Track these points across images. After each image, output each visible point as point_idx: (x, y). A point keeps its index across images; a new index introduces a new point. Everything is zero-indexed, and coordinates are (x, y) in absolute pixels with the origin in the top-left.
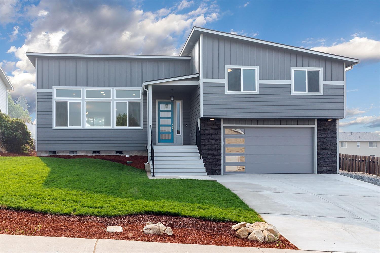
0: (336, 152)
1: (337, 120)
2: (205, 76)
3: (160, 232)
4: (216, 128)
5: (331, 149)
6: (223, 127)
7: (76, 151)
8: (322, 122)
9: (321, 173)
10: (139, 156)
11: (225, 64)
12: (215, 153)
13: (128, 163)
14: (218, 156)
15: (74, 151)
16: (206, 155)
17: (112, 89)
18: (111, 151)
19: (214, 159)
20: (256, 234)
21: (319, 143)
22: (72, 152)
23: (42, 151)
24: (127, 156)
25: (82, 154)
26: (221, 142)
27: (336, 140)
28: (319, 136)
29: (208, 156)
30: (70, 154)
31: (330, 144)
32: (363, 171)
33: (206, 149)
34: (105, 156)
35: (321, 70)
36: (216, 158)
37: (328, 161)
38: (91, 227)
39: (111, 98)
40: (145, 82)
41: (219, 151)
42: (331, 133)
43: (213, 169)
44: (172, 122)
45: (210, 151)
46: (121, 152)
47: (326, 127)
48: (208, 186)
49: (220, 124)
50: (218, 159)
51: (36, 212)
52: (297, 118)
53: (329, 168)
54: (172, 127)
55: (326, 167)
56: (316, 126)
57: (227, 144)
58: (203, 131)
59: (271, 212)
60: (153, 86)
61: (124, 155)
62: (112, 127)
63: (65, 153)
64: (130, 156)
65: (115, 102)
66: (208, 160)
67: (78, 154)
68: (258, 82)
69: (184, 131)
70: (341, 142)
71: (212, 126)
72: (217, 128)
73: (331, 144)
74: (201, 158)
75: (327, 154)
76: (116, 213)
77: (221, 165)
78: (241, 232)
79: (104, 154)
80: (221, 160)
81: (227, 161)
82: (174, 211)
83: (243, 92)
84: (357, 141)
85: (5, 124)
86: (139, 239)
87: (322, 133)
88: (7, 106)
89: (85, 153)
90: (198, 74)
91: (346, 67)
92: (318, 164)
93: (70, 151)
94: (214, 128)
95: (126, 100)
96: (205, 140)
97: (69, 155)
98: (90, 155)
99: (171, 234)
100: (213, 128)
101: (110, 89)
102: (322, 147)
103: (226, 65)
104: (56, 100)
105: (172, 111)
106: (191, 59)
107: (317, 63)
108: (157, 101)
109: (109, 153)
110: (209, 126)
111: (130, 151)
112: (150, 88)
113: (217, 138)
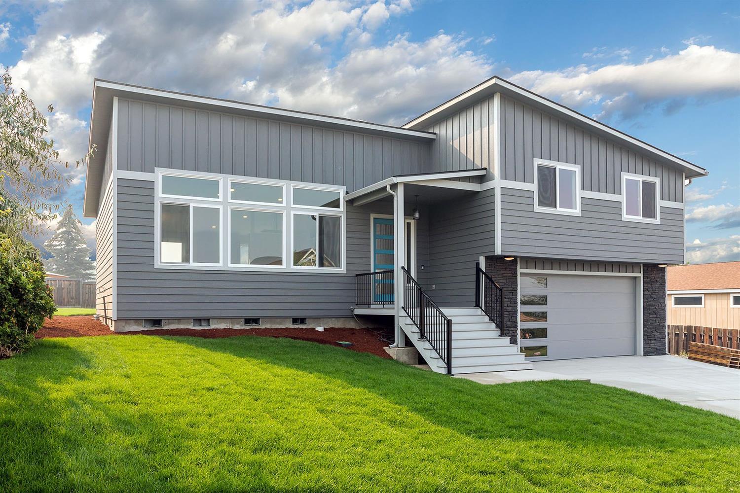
2: (504, 176)
5: (660, 314)
6: (520, 273)
7: (209, 319)
8: (649, 269)
9: (648, 354)
10: (339, 328)
11: (534, 155)
12: (508, 323)
14: (512, 329)
15: (203, 320)
17: (285, 186)
18: (283, 318)
21: (646, 304)
22: (199, 321)
23: (128, 320)
24: (320, 329)
25: (222, 326)
26: (517, 303)
28: (646, 293)
30: (194, 326)
31: (658, 306)
34: (271, 329)
35: (657, 181)
36: (511, 332)
37: (656, 333)
39: (284, 204)
40: (396, 177)
41: (514, 319)
42: (660, 288)
46: (303, 321)
47: (654, 278)
49: (516, 267)
50: (513, 334)
53: (657, 345)
55: (653, 344)
56: (641, 275)
61: (312, 327)
62: (285, 267)
63: (184, 324)
64: (325, 329)
65: (292, 213)
67: (214, 326)
68: (579, 193)
71: (504, 271)
72: (512, 275)
73: (660, 305)
74: (501, 335)
75: (655, 323)
79: (268, 326)
80: (517, 335)
83: (559, 210)
87: (650, 288)
89: (227, 323)
90: (485, 169)
92: (644, 340)
93: (194, 320)
94: (507, 276)
97: (192, 328)
98: (239, 328)
100: (505, 275)
101: (283, 184)
102: (649, 310)
103: (535, 159)
104: (163, 201)
106: (435, 139)
107: (653, 168)
108: (372, 216)
109: (280, 324)
110: (499, 272)
111: (321, 319)
112: (401, 191)
113: (511, 295)
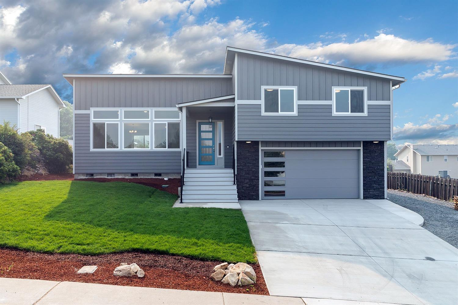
0: (384, 177)
1: (385, 142)
2: (240, 98)
3: (130, 274)
5: (378, 172)
6: (261, 150)
7: (114, 174)
8: (367, 144)
9: (367, 198)
10: (178, 179)
11: (261, 84)
12: (252, 177)
14: (255, 181)
15: (112, 174)
16: (243, 180)
18: (150, 173)
19: (251, 184)
20: (229, 277)
21: (365, 167)
22: (109, 174)
23: (79, 174)
24: (166, 179)
25: (120, 177)
26: (258, 166)
27: (383, 163)
28: (365, 160)
29: (245, 181)
30: (107, 177)
31: (376, 167)
32: (427, 194)
33: (243, 173)
34: (143, 179)
35: (365, 89)
36: (254, 182)
37: (375, 185)
38: (64, 267)
39: (150, 119)
40: (178, 104)
41: (256, 175)
42: (378, 156)
43: (250, 195)
44: (214, 143)
45: (247, 175)
46: (160, 175)
47: (372, 150)
49: (258, 147)
50: (256, 183)
51: (20, 250)
52: (341, 140)
53: (376, 193)
54: (214, 148)
55: (372, 192)
56: (361, 148)
59: (273, 248)
60: (187, 108)
61: (163, 178)
62: (150, 149)
63: (103, 176)
64: (169, 179)
65: (154, 123)
66: (245, 185)
67: (116, 177)
68: (296, 102)
69: (225, 153)
70: (426, 155)
71: (250, 149)
73: (379, 167)
74: (234, 184)
75: (373, 179)
76: (102, 250)
77: (258, 190)
78: (216, 275)
79: (142, 177)
80: (259, 184)
82: (163, 248)
83: (280, 113)
84: (445, 154)
85: (47, 145)
86: (104, 281)
87: (369, 156)
88: (58, 125)
89: (123, 176)
90: (233, 95)
91: (393, 86)
92: (364, 189)
93: (108, 174)
94: (251, 151)
95: (165, 121)
96: (242, 164)
98: (128, 178)
99: (142, 276)
101: (149, 109)
102: (368, 170)
103: (263, 86)
104: (94, 122)
105: (213, 132)
106: (232, 78)
107: (361, 81)
108: (197, 122)
110: (246, 149)
111: (170, 174)
112: (184, 110)
113: (254, 162)
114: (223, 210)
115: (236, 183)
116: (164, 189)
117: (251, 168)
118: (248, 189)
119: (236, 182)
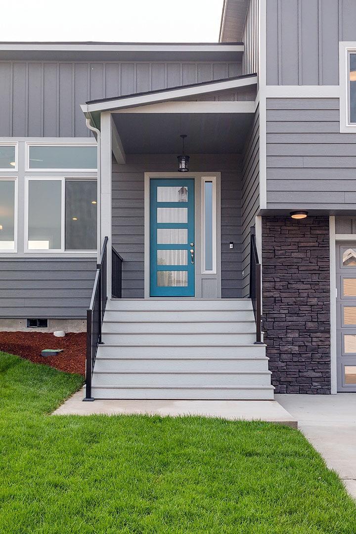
2: (276, 79)
4: (312, 244)
6: (337, 241)
11: (340, 37)
12: (310, 324)
13: (46, 356)
14: (319, 334)
16: (279, 332)
17: (18, 144)
18: (15, 319)
19: (307, 344)
24: (59, 334)
26: (328, 291)
29: (288, 336)
33: (282, 311)
36: (314, 339)
39: (16, 169)
40: (87, 103)
41: (322, 318)
43: (303, 376)
44: (191, 236)
45: (295, 318)
46: (43, 323)
48: (250, 454)
49: (325, 232)
50: (320, 343)
54: (192, 250)
57: (348, 298)
58: (272, 255)
61: (51, 331)
64: (67, 335)
65: (27, 179)
66: (288, 347)
69: (224, 263)
71: (302, 240)
72: (316, 244)
77: (328, 364)
81: (347, 350)
90: (255, 75)
94: (305, 244)
95: (59, 175)
96: (277, 284)
100: (302, 244)
101: (15, 142)
106: (243, 52)
108: (147, 176)
109: (9, 326)
110: (289, 240)
111: (70, 321)
112: (106, 123)
113: (315, 278)
114: (232, 428)
115: (262, 341)
116: (45, 358)
117: (306, 295)
118: (295, 359)
119: (262, 336)
